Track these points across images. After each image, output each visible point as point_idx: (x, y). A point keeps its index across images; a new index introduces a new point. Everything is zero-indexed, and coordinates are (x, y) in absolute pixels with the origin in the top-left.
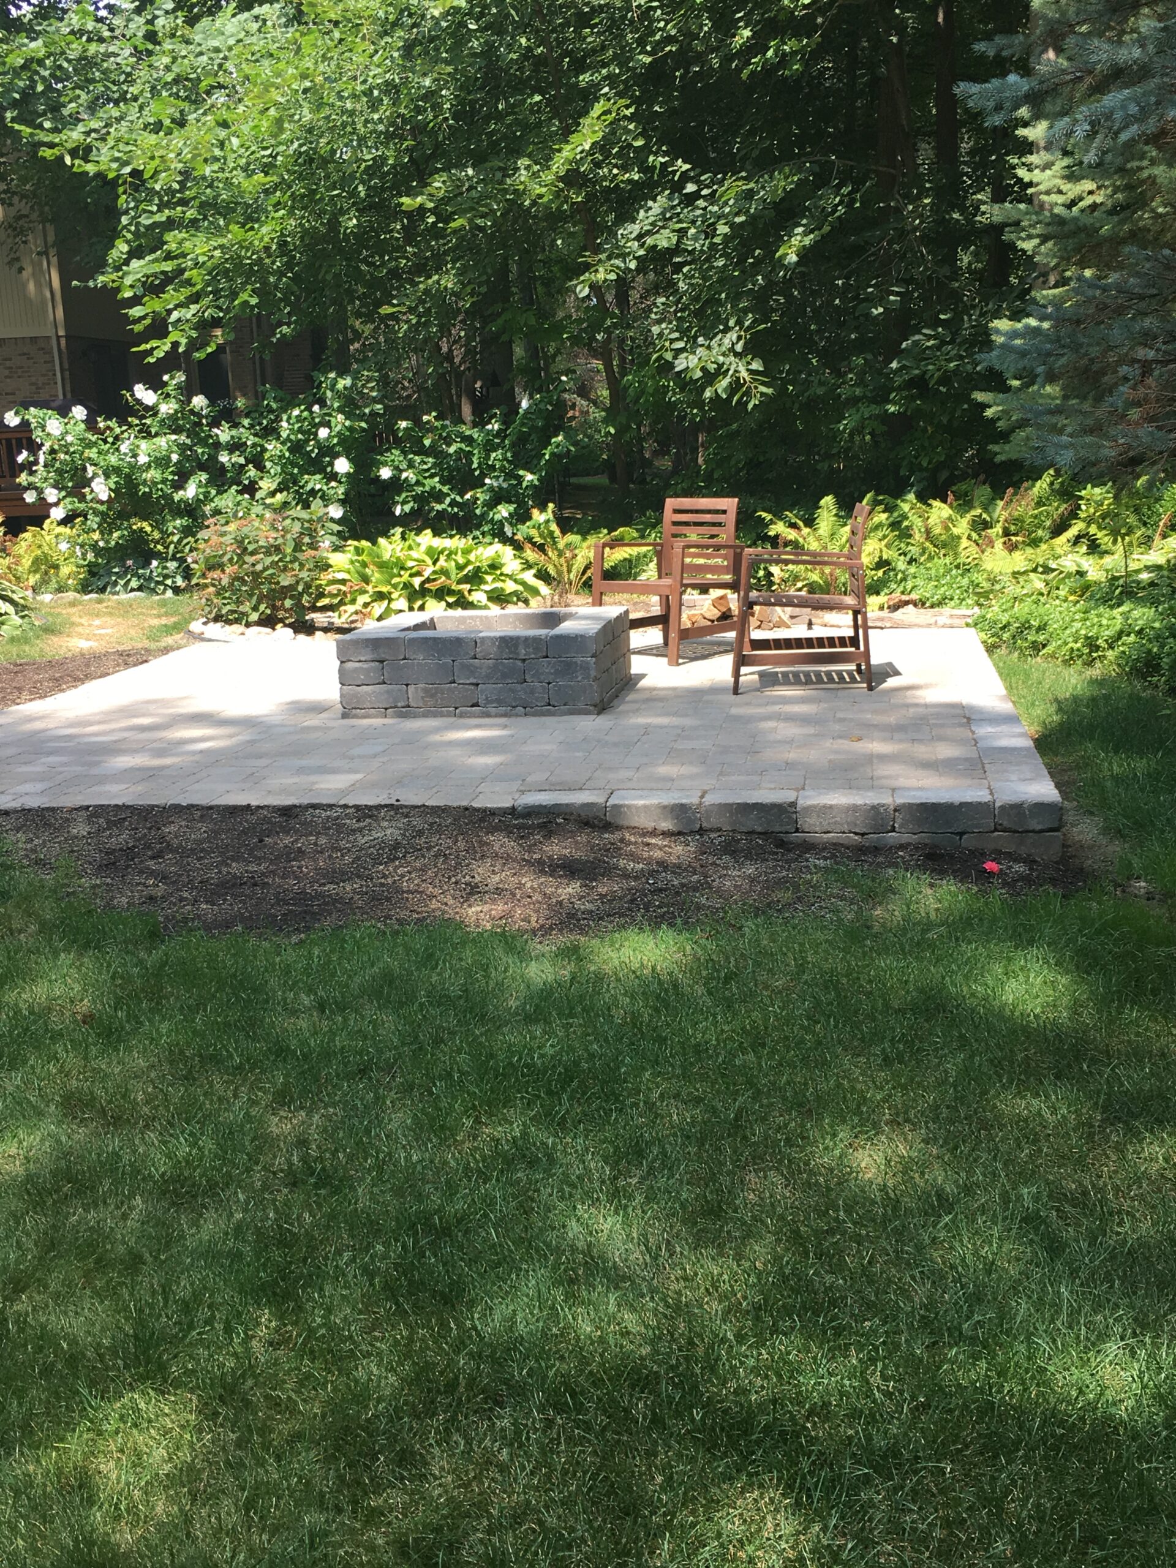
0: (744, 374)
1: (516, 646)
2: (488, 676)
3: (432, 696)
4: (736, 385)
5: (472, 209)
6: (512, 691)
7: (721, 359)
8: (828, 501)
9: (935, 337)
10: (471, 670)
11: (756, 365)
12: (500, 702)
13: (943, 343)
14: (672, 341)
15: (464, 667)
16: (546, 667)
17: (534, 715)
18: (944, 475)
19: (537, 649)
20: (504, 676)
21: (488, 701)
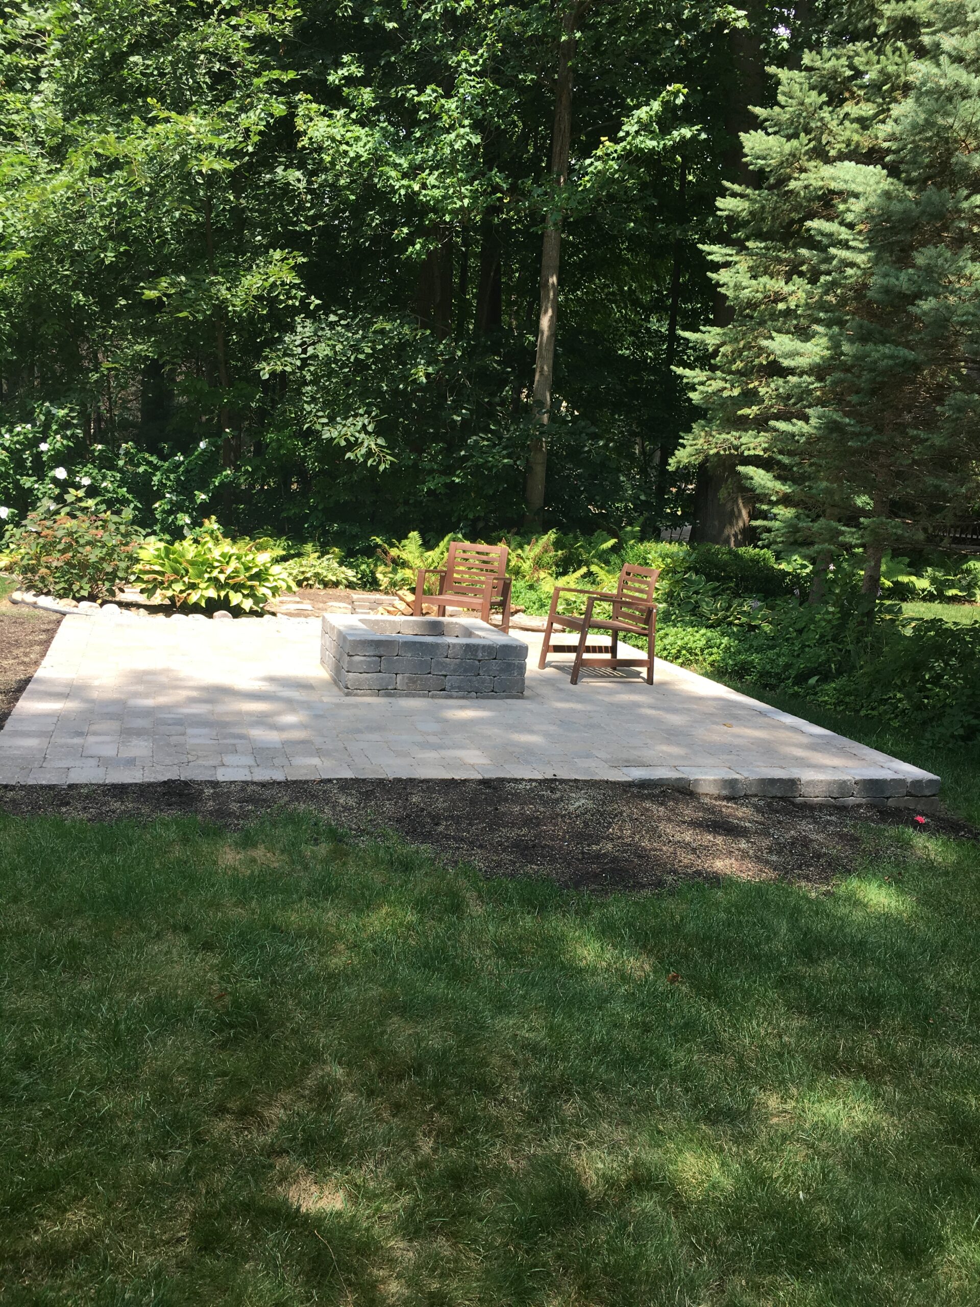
0: (373, 446)
1: (476, 651)
2: (455, 670)
3: (414, 682)
4: (369, 454)
5: (191, 306)
6: (470, 681)
7: (357, 435)
8: (414, 535)
9: (488, 440)
10: (444, 666)
11: (381, 441)
12: (460, 688)
13: (495, 445)
14: (319, 417)
15: (438, 663)
16: (495, 666)
17: (483, 698)
18: (481, 525)
19: (490, 654)
20: (466, 671)
21: (452, 687)
